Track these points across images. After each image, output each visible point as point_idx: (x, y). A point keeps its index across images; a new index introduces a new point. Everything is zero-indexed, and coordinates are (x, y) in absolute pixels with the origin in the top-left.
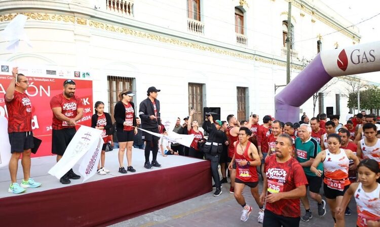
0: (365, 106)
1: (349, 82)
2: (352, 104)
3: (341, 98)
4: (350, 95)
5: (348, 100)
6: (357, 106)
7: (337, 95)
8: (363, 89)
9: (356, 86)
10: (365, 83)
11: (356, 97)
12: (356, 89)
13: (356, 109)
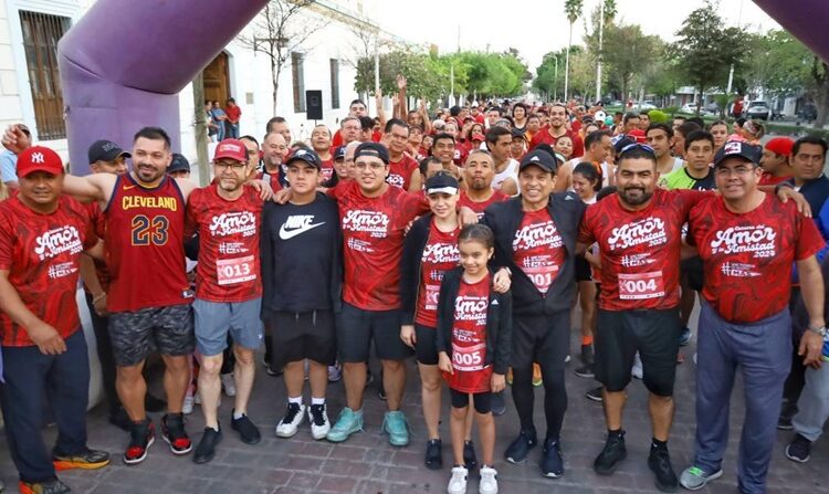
0: (388, 88)
1: (358, 30)
2: (364, 83)
3: (341, 67)
4: (359, 62)
5: (354, 73)
6: (374, 89)
7: (332, 60)
8: (385, 51)
9: (372, 41)
10: (388, 38)
11: (372, 68)
12: (371, 49)
13: (372, 95)
